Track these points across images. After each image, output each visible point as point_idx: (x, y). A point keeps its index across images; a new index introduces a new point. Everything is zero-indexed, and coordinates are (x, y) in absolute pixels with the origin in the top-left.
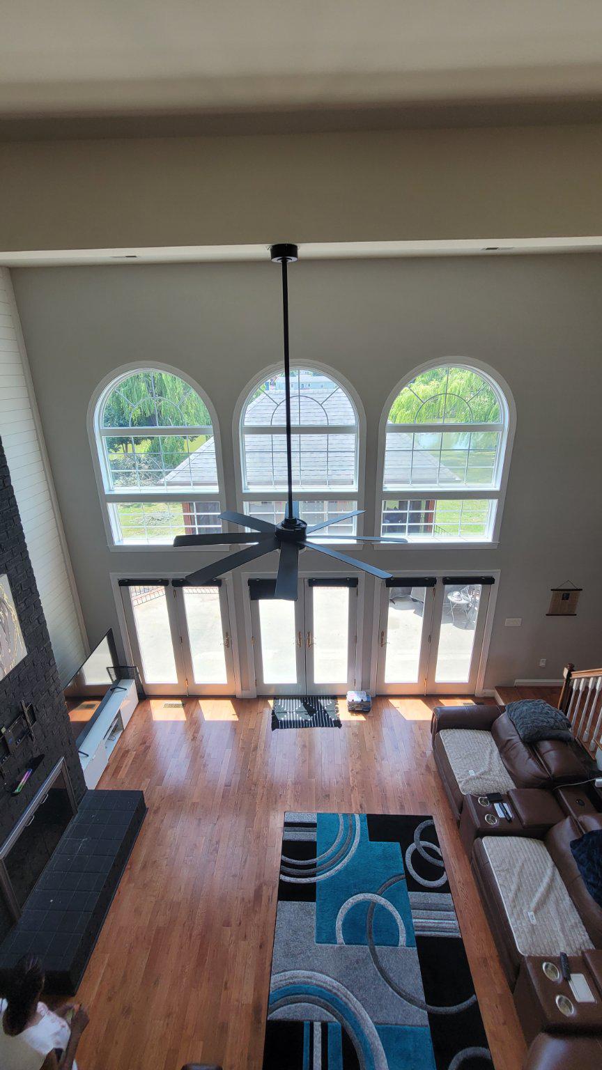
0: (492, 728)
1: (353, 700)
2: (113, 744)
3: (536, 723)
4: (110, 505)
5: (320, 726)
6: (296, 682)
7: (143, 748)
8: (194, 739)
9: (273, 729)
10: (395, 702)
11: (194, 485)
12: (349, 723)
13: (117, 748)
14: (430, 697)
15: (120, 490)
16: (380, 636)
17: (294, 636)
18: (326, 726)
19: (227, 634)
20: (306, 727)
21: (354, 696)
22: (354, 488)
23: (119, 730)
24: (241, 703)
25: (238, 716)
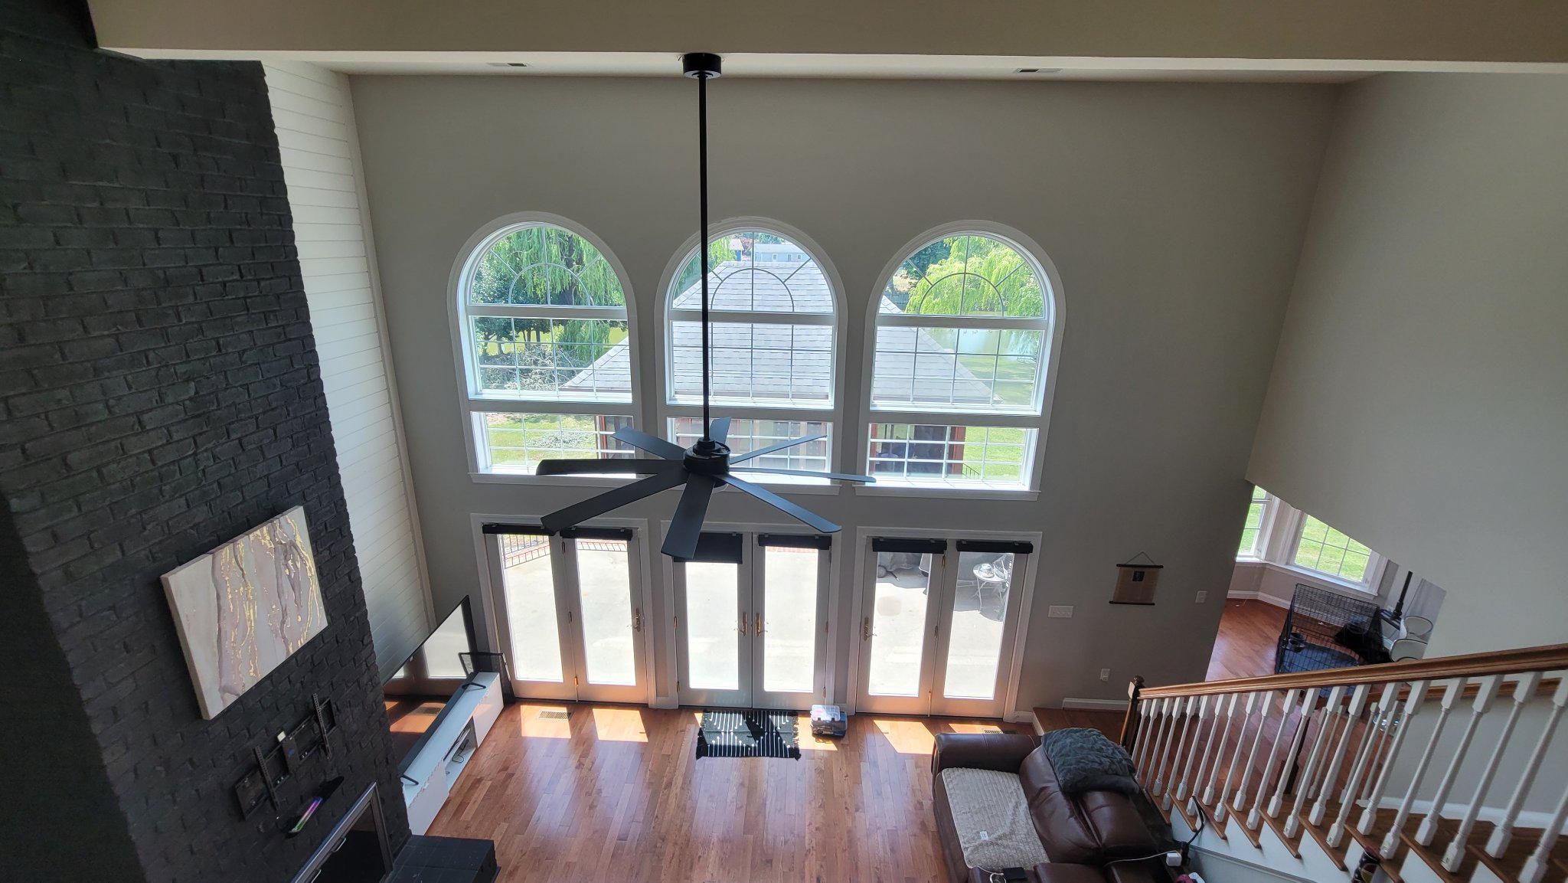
0: (1021, 769)
1: (819, 719)
2: (459, 768)
3: (1082, 764)
4: (475, 416)
5: (768, 755)
6: (737, 689)
7: (503, 775)
8: (580, 766)
9: (698, 756)
10: (882, 725)
11: (597, 391)
12: (812, 752)
13: (464, 775)
14: (935, 720)
15: (492, 394)
16: (863, 623)
17: (737, 619)
18: (777, 756)
19: (637, 612)
20: (747, 756)
21: (822, 713)
22: (828, 404)
23: (471, 747)
24: (656, 716)
25: (648, 736)
